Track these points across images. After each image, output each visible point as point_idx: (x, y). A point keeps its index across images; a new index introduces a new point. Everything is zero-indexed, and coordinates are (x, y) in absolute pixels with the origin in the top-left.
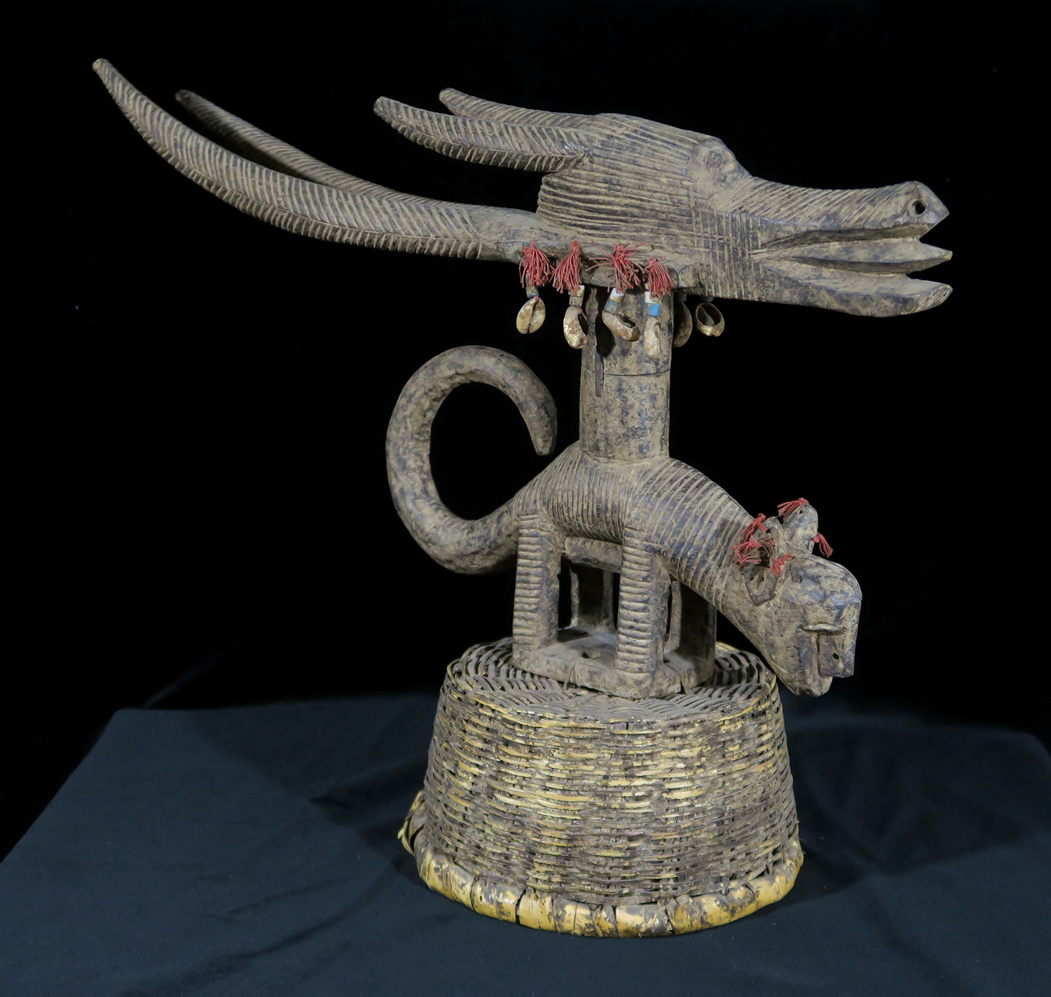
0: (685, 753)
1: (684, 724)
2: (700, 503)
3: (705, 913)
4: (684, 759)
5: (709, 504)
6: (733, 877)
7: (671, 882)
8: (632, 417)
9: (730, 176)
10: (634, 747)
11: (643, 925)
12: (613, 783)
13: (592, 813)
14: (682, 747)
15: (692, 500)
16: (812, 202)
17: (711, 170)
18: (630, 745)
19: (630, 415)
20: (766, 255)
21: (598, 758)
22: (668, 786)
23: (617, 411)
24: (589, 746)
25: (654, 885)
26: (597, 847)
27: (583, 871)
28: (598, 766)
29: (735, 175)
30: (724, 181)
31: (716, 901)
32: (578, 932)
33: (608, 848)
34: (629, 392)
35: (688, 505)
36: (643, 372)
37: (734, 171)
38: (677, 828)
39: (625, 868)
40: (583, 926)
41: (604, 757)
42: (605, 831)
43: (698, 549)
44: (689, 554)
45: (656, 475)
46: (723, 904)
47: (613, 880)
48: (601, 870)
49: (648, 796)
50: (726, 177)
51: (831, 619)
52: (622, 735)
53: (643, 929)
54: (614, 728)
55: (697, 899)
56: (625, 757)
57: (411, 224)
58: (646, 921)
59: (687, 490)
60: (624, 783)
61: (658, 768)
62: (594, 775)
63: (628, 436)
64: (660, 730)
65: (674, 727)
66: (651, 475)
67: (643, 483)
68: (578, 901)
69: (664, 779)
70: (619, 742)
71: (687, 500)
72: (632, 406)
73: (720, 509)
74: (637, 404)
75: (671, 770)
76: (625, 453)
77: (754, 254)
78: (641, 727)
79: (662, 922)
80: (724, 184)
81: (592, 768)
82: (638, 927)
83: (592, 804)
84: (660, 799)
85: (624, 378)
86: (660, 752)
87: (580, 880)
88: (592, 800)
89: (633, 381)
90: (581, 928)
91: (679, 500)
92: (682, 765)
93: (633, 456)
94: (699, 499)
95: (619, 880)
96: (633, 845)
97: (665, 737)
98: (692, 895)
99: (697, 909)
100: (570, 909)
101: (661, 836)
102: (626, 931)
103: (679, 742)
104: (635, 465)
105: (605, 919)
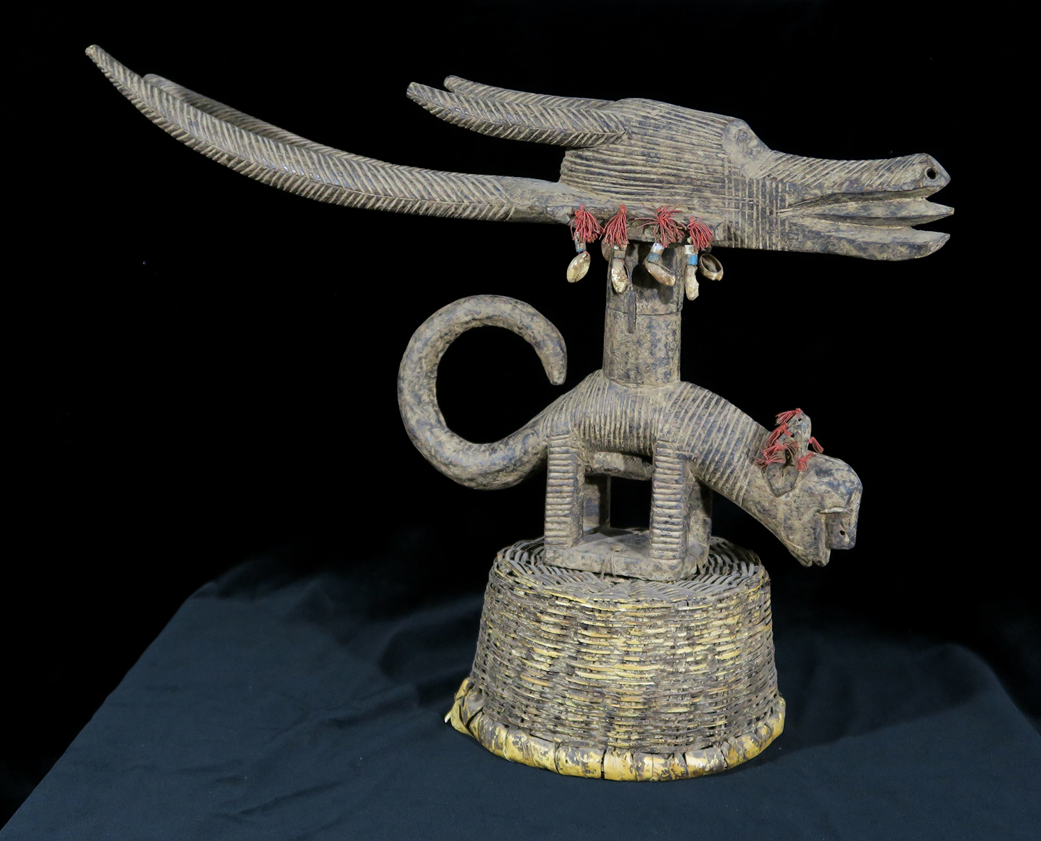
0: (730, 621)
1: (727, 597)
2: (722, 416)
3: (746, 750)
4: (728, 626)
5: (728, 417)
6: (758, 719)
7: (723, 727)
8: (660, 349)
9: (755, 149)
10: (695, 620)
11: (708, 765)
12: (680, 651)
13: (663, 678)
14: (727, 617)
15: (715, 415)
16: (833, 170)
17: (740, 144)
18: (692, 619)
19: (658, 348)
20: (791, 213)
21: (667, 631)
22: (719, 649)
23: (647, 345)
24: (659, 623)
25: (712, 732)
26: (668, 705)
27: (656, 727)
28: (667, 639)
29: (759, 149)
30: (751, 154)
31: (751, 739)
32: (655, 778)
33: (676, 705)
34: (658, 328)
35: (712, 419)
36: (669, 312)
37: (757, 146)
38: (726, 683)
39: (690, 721)
40: (660, 772)
41: (671, 631)
42: (674, 692)
43: (724, 454)
44: (716, 459)
45: (680, 396)
46: (756, 741)
47: (681, 732)
48: (671, 724)
49: (705, 659)
50: (752, 151)
51: (843, 503)
52: (685, 611)
53: (707, 769)
54: (678, 605)
55: (739, 739)
56: (688, 629)
57: (445, 192)
58: (709, 762)
59: (708, 407)
60: (688, 650)
61: (710, 636)
62: (664, 647)
63: (656, 365)
64: (711, 604)
65: (720, 601)
66: (675, 396)
67: (671, 403)
68: (652, 753)
69: (715, 644)
70: (683, 616)
71: (710, 415)
72: (659, 340)
73: (738, 420)
74: (664, 338)
75: (719, 636)
76: (653, 379)
77: (781, 212)
78: (698, 603)
79: (720, 761)
80: (751, 156)
81: (662, 640)
82: (704, 768)
83: (662, 671)
84: (713, 660)
85: (654, 317)
86: (712, 622)
87: (654, 734)
88: (662, 667)
89: (661, 319)
90: (658, 775)
91: (704, 415)
92: (727, 631)
93: (659, 381)
94: (720, 413)
95: (685, 731)
96: (696, 700)
97: (715, 609)
98: (737, 736)
99: (741, 748)
100: (648, 760)
101: (715, 691)
102: (694, 772)
103: (725, 613)
104: (660, 388)
105: (678, 764)
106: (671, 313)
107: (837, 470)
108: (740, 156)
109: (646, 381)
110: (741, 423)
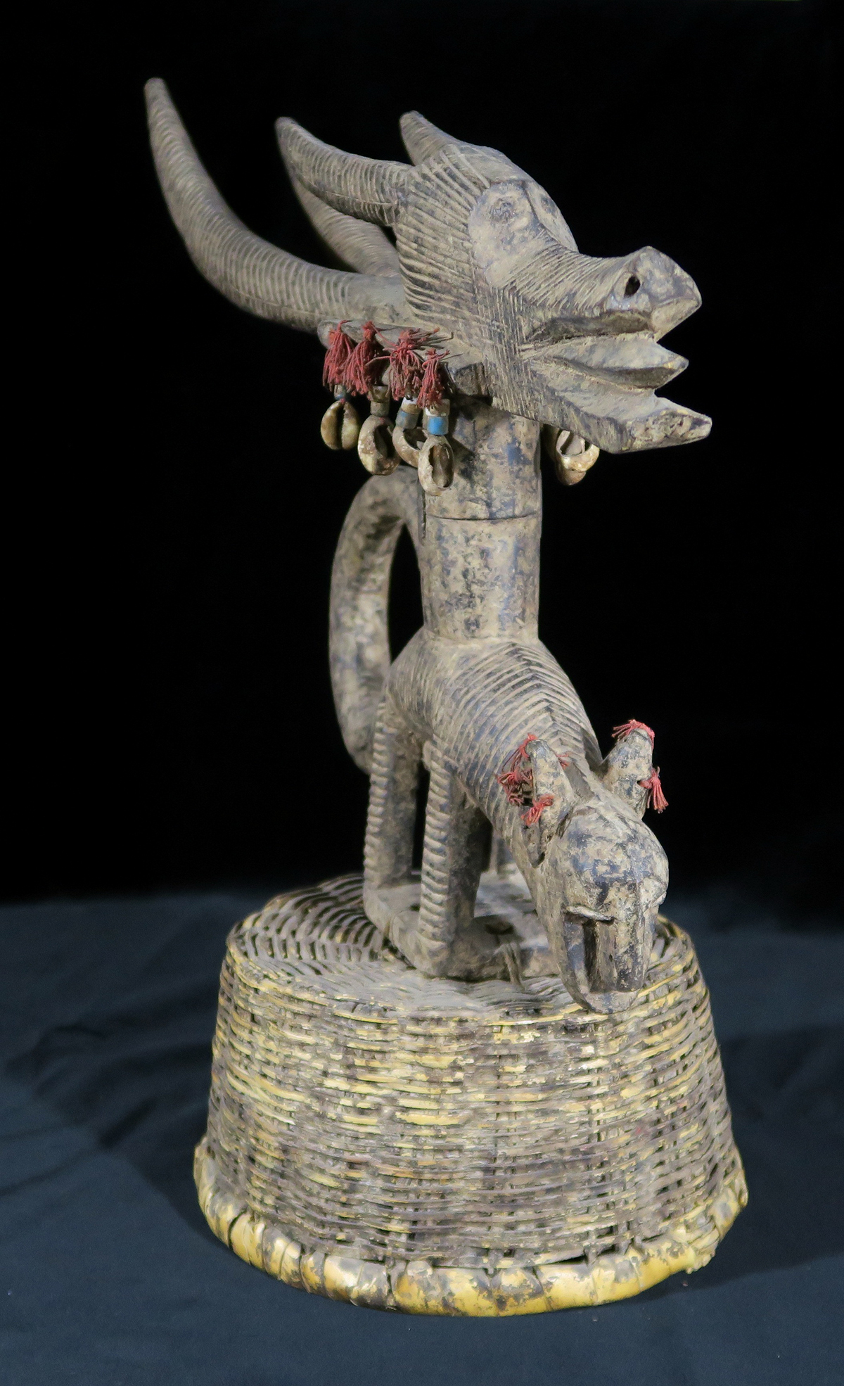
0: (428, 1059)
1: (432, 1019)
2: (507, 709)
3: (451, 1294)
4: (429, 1069)
6: (510, 1253)
7: (403, 1239)
8: (455, 578)
9: (518, 235)
10: (356, 1038)
11: (355, 1289)
12: (329, 1083)
13: (309, 1120)
14: (424, 1051)
17: (497, 225)
18: (352, 1035)
19: (451, 576)
20: (533, 353)
21: (317, 1044)
22: (404, 1102)
23: (438, 568)
24: (306, 1025)
25: (379, 1237)
26: (310, 1166)
27: (297, 1197)
28: (317, 1056)
29: (526, 234)
30: (510, 243)
31: (471, 1281)
32: (283, 1277)
33: (322, 1171)
34: (451, 542)
35: (492, 710)
36: (468, 515)
37: (526, 228)
38: (413, 1164)
39: (344, 1204)
40: (290, 1272)
41: (324, 1045)
42: (322, 1148)
43: (490, 774)
46: (482, 1287)
47: (329, 1218)
48: (314, 1201)
49: (377, 1109)
50: (512, 238)
51: (593, 900)
52: (347, 1019)
53: (354, 1295)
54: (337, 1008)
55: (440, 1271)
56: (348, 1051)
58: (359, 1283)
59: (498, 689)
60: (343, 1085)
61: (395, 1072)
62: (311, 1068)
63: (451, 605)
64: (395, 1021)
65: (417, 1020)
68: (290, 1236)
69: (402, 1092)
70: (340, 1027)
72: (454, 563)
74: (461, 560)
75: (410, 1080)
76: (450, 629)
77: (523, 351)
78: (370, 1011)
79: (380, 1291)
80: (508, 247)
81: (307, 1056)
82: (348, 1290)
83: (308, 1107)
84: (392, 1118)
85: (445, 522)
86: (394, 1052)
87: (294, 1209)
88: (308, 1101)
89: (456, 527)
90: (287, 1274)
91: (483, 702)
92: (423, 1077)
93: (459, 634)
95: (336, 1220)
96: (353, 1174)
97: (402, 1032)
98: (435, 1263)
99: (437, 1286)
100: (280, 1244)
101: (390, 1170)
102: (336, 1292)
103: (421, 1042)
104: (461, 646)
105: (312, 1269)
106: (474, 519)
107: (600, 838)
108: (491, 246)
109: (443, 631)
110: (530, 725)
